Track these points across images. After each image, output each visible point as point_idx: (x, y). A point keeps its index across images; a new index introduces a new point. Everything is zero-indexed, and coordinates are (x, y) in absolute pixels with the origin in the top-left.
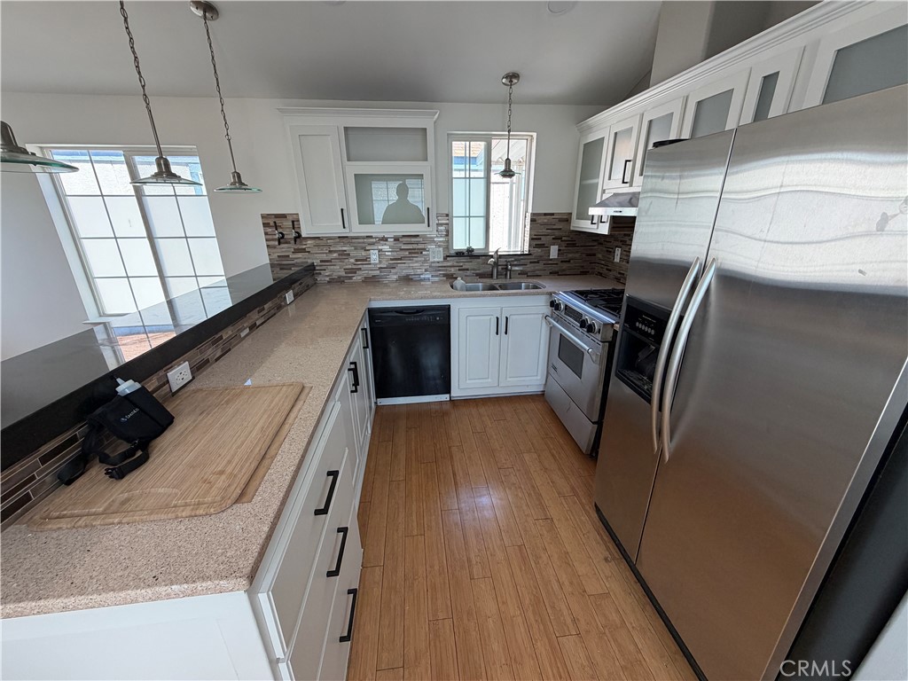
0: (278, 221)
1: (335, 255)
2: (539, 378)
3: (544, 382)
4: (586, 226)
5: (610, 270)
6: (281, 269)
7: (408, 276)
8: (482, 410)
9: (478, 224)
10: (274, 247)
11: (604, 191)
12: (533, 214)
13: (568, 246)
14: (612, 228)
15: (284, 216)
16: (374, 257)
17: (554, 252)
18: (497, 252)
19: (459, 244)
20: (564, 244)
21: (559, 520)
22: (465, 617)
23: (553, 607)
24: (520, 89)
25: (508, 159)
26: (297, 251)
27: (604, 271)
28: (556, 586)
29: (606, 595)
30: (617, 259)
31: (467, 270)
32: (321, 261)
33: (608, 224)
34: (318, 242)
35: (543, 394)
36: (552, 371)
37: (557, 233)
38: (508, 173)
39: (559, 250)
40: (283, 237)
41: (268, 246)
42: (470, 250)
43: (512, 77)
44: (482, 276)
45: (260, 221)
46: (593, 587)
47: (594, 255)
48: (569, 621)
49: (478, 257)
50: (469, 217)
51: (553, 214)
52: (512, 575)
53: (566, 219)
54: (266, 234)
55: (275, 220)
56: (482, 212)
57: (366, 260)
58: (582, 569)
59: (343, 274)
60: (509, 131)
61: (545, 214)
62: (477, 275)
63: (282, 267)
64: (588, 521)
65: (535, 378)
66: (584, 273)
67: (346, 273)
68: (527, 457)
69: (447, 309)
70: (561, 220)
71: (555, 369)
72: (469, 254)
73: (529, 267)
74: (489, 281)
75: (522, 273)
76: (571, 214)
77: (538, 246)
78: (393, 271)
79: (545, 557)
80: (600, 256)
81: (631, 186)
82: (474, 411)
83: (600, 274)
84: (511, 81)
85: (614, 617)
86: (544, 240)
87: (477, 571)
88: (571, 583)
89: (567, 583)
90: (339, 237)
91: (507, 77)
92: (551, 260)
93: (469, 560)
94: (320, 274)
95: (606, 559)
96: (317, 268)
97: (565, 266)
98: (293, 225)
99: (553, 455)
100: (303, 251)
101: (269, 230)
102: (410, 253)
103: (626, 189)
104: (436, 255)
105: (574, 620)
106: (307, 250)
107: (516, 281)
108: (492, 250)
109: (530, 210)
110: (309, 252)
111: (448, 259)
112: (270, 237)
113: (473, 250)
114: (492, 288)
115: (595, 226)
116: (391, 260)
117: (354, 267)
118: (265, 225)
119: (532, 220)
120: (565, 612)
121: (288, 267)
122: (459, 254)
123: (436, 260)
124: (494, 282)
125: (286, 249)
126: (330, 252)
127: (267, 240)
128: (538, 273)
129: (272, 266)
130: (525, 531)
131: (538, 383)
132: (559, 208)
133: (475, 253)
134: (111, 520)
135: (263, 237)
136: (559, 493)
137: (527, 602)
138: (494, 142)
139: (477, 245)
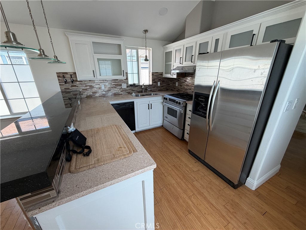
0: (64, 75)
1: (88, 87)
2: (161, 121)
3: (162, 122)
4: (169, 76)
5: (175, 89)
6: (66, 93)
7: (115, 93)
8: (147, 133)
9: (136, 76)
10: (63, 85)
11: (173, 66)
12: (152, 73)
13: (163, 82)
14: (177, 76)
15: (66, 73)
16: (103, 88)
17: (159, 84)
18: (143, 84)
19: (130, 82)
20: (161, 81)
21: (180, 157)
22: (168, 186)
23: (188, 177)
24: (148, 34)
25: (146, 55)
26: (72, 86)
27: (173, 89)
28: (187, 172)
29: (199, 170)
30: (177, 85)
31: (134, 90)
32: (83, 90)
33: (176, 75)
34: (81, 82)
35: (162, 126)
36: (165, 118)
37: (159, 78)
38: (146, 60)
39: (160, 83)
40: (66, 81)
41: (60, 85)
42: (134, 84)
43: (146, 31)
44: (139, 92)
45: (56, 75)
46: (195, 170)
47: (169, 84)
48: (193, 178)
49: (137, 86)
50: (133, 73)
51: (158, 73)
52: (175, 173)
53: (162, 74)
54: (59, 80)
55: (63, 74)
56: (137, 72)
57: (100, 88)
58: (191, 166)
59: (92, 94)
60: (146, 47)
61: (156, 73)
62: (137, 92)
63: (67, 93)
64: (187, 155)
65: (160, 121)
66: (167, 90)
67: (93, 93)
68: (165, 143)
69: (133, 102)
70: (160, 74)
71: (166, 117)
72: (134, 85)
73: (153, 89)
74: (142, 94)
75: (151, 91)
76: (163, 72)
77: (154, 82)
78: (110, 92)
79: (181, 166)
80: (171, 85)
81: (182, 64)
82: (144, 134)
83: (172, 90)
84: (146, 32)
85: (203, 174)
86: (156, 80)
87: (166, 174)
88: (190, 170)
89: (189, 170)
90: (89, 81)
91: (144, 31)
92: (158, 86)
93: (162, 172)
94: (83, 94)
95: (195, 162)
96: (81, 92)
97: (162, 88)
98: (71, 76)
99: (172, 141)
100: (75, 86)
101: (60, 78)
102: (115, 86)
103: (181, 65)
104: (124, 86)
105: (194, 178)
106: (77, 86)
107: (150, 93)
108: (141, 84)
109: (151, 71)
110: (78, 86)
111: (128, 87)
112: (61, 81)
113: (135, 84)
114: (143, 95)
115: (172, 76)
116: (109, 88)
117: (96, 91)
118: (58, 77)
119: (153, 75)
120: (191, 177)
121: (69, 92)
122: (131, 85)
123: (124, 88)
124: (143, 94)
125: (68, 86)
126: (86, 86)
127: (59, 82)
128: (155, 90)
129: (62, 92)
130: (173, 161)
131: (160, 123)
132: (159, 71)
133: (136, 85)
134: (101, 164)
135: (58, 81)
136: (178, 150)
137: (182, 177)
138: (139, 50)
139: (136, 82)
